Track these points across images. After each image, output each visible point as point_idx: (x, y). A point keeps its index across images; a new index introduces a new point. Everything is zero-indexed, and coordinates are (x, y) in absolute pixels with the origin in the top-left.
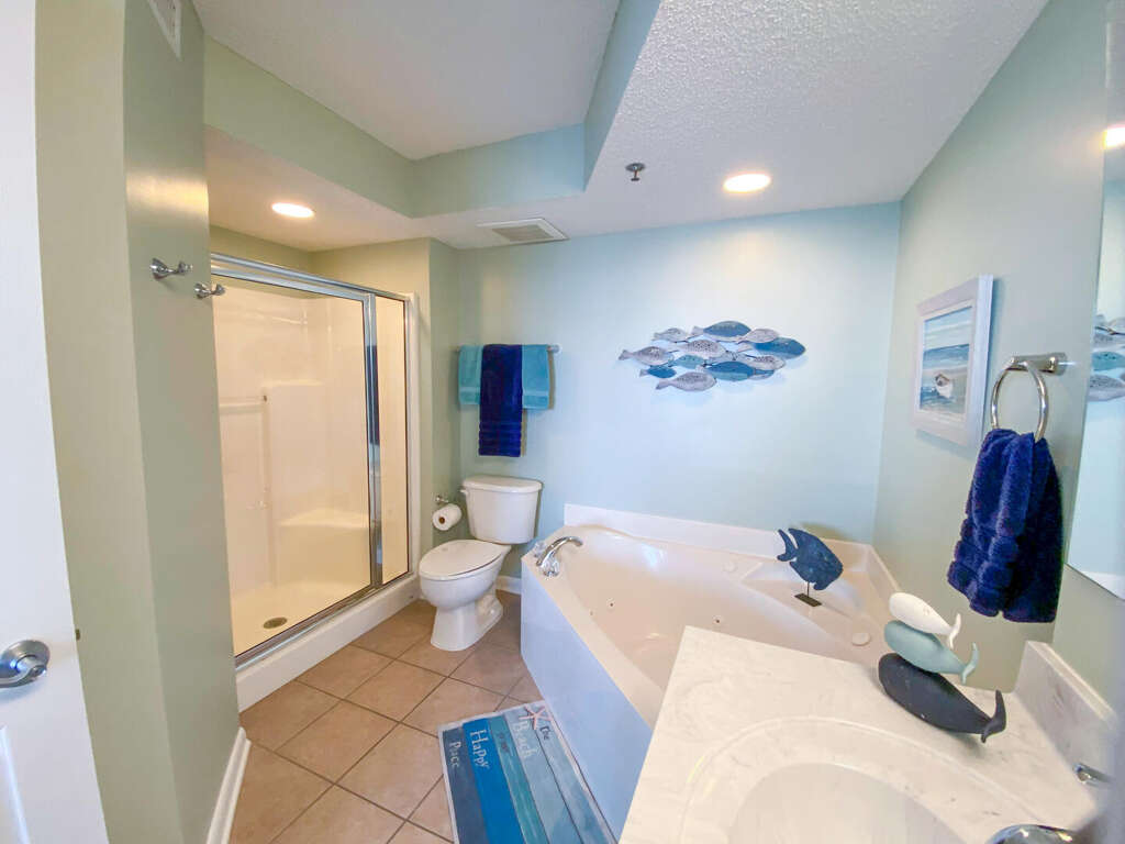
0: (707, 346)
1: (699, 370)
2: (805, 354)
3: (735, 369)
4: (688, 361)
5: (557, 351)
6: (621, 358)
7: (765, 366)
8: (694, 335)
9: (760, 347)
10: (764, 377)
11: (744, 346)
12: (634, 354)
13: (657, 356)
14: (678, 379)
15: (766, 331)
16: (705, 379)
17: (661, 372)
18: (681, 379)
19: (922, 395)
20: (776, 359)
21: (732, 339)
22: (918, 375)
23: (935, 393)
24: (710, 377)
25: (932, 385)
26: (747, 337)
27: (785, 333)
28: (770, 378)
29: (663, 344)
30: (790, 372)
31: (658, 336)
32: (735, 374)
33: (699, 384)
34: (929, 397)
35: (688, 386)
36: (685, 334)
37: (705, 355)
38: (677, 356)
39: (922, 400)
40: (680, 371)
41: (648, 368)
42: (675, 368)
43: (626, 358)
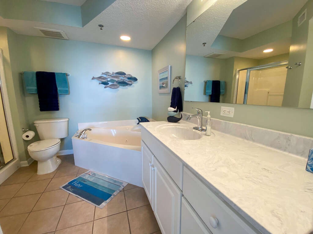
0: (117, 77)
1: (115, 83)
2: (138, 81)
3: (123, 84)
4: (112, 81)
5: (69, 76)
6: (92, 79)
7: (130, 83)
8: (113, 74)
9: (129, 78)
10: (130, 86)
11: (125, 78)
12: (96, 78)
13: (103, 79)
14: (110, 85)
15: (130, 75)
16: (117, 86)
17: (105, 83)
18: (111, 85)
19: (160, 87)
20: (132, 81)
21: (122, 76)
22: (158, 84)
23: (162, 86)
24: (118, 85)
25: (162, 85)
26: (126, 76)
27: (134, 76)
28: (131, 86)
29: (105, 76)
30: (135, 85)
31: (103, 74)
32: (124, 85)
33: (116, 87)
34: (161, 87)
35: (113, 87)
36: (111, 74)
37: (116, 80)
38: (109, 79)
39: (160, 88)
40: (110, 83)
41: (101, 82)
42: (109, 82)
43: (94, 79)
